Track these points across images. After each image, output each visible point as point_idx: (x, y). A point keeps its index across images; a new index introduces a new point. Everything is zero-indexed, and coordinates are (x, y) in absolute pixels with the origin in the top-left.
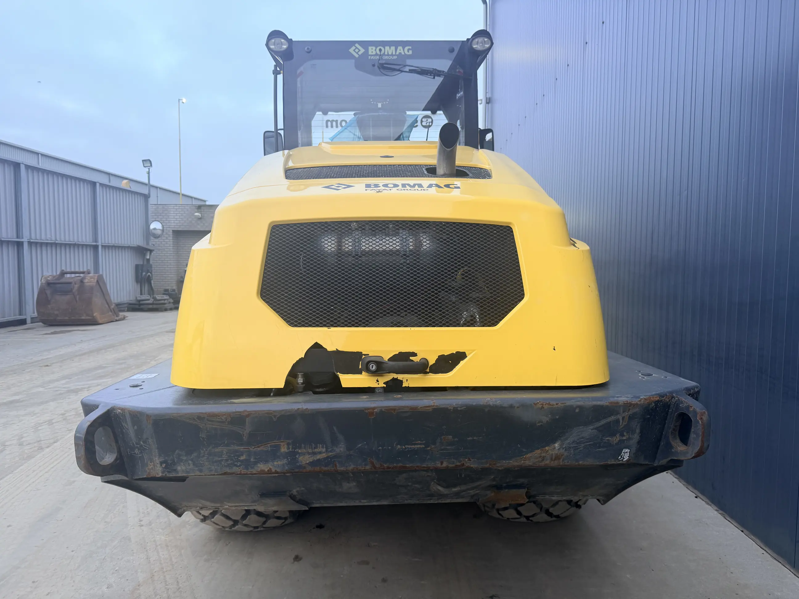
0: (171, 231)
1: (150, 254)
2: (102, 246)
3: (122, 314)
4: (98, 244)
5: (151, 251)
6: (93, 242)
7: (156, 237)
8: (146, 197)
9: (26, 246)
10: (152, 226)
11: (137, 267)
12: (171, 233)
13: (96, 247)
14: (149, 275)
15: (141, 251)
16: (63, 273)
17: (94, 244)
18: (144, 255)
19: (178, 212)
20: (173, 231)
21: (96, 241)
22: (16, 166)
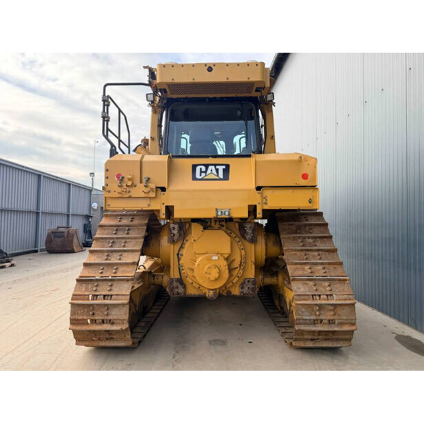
1: (91, 219)
2: (71, 214)
3: (84, 248)
5: (92, 217)
6: (67, 212)
7: (94, 210)
8: (90, 191)
9: (40, 214)
10: (93, 205)
11: (85, 225)
12: (100, 209)
13: (68, 215)
14: (90, 229)
15: (88, 217)
16: (58, 227)
18: (88, 219)
21: (69, 212)
22: (39, 176)
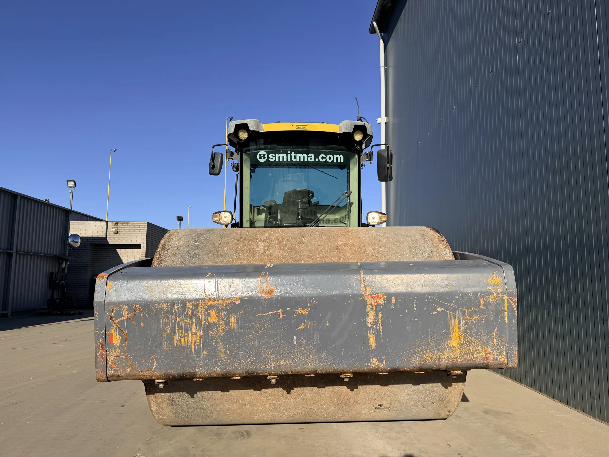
0: (89, 245)
1: (66, 263)
2: (16, 254)
4: (12, 252)
5: (67, 261)
6: (7, 249)
7: (75, 248)
11: (51, 274)
12: (89, 247)
13: (10, 255)
14: (63, 283)
15: (57, 260)
17: (8, 251)
18: (60, 264)
19: (97, 228)
20: (90, 244)
21: (11, 249)
